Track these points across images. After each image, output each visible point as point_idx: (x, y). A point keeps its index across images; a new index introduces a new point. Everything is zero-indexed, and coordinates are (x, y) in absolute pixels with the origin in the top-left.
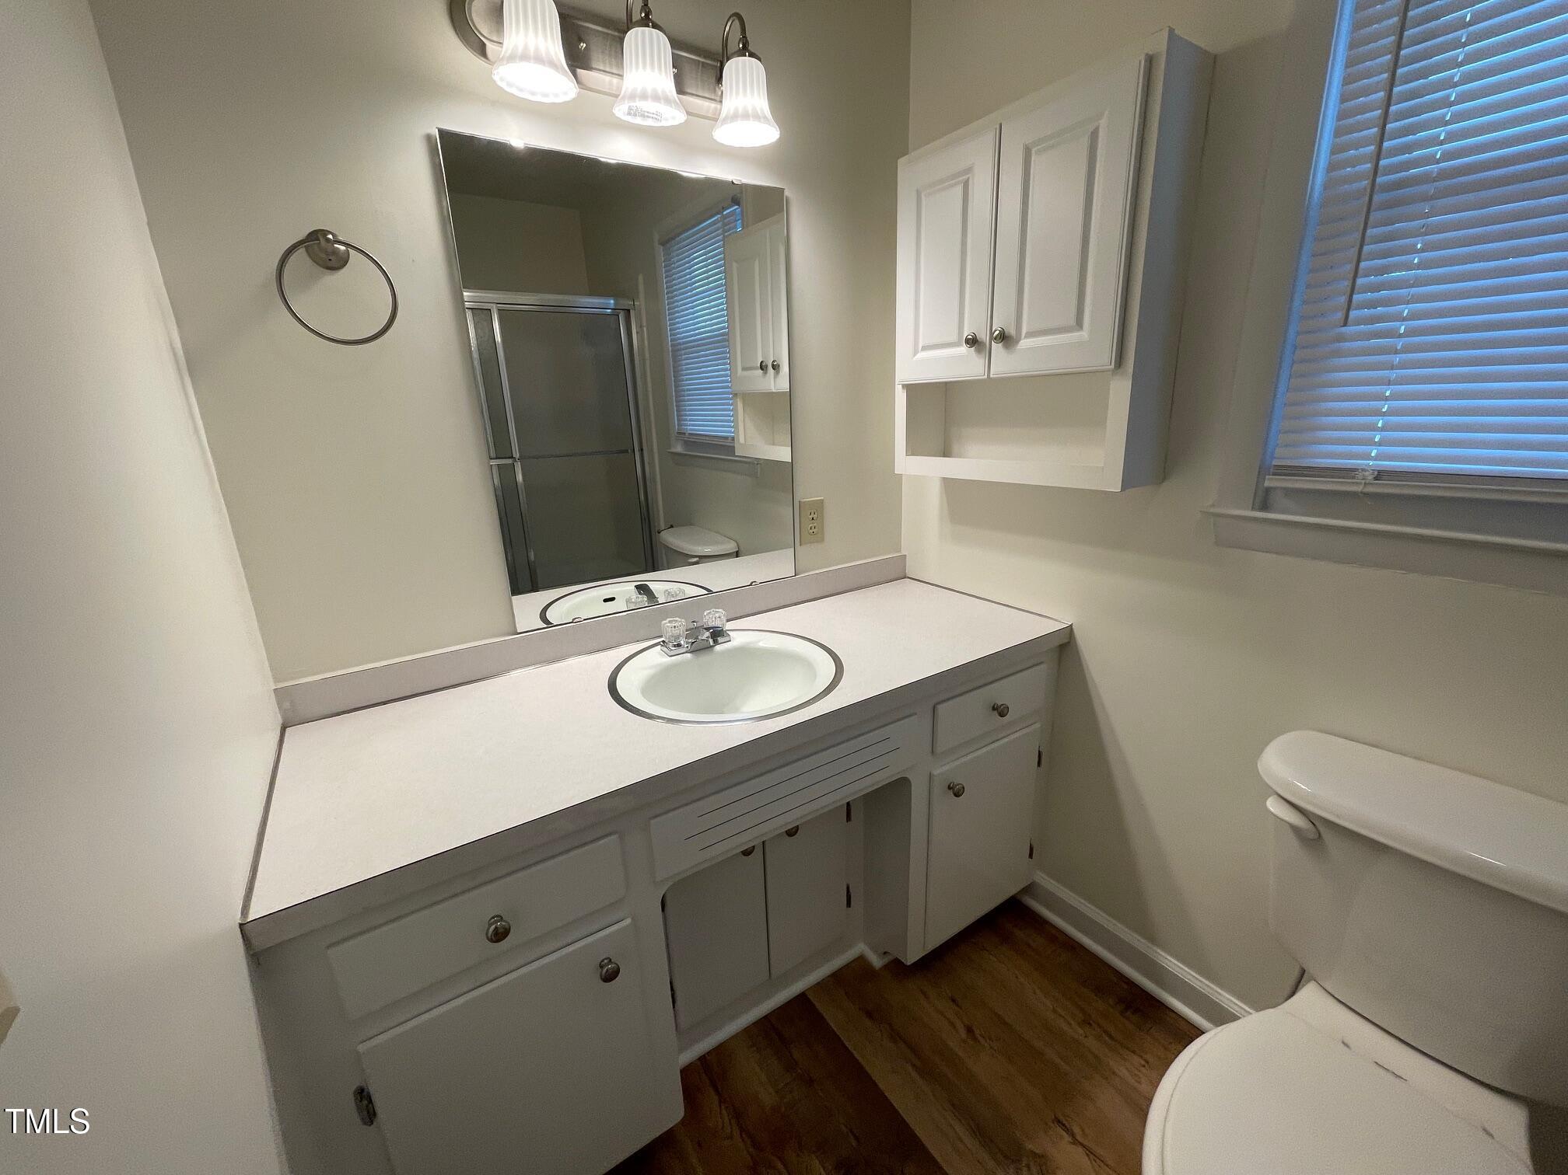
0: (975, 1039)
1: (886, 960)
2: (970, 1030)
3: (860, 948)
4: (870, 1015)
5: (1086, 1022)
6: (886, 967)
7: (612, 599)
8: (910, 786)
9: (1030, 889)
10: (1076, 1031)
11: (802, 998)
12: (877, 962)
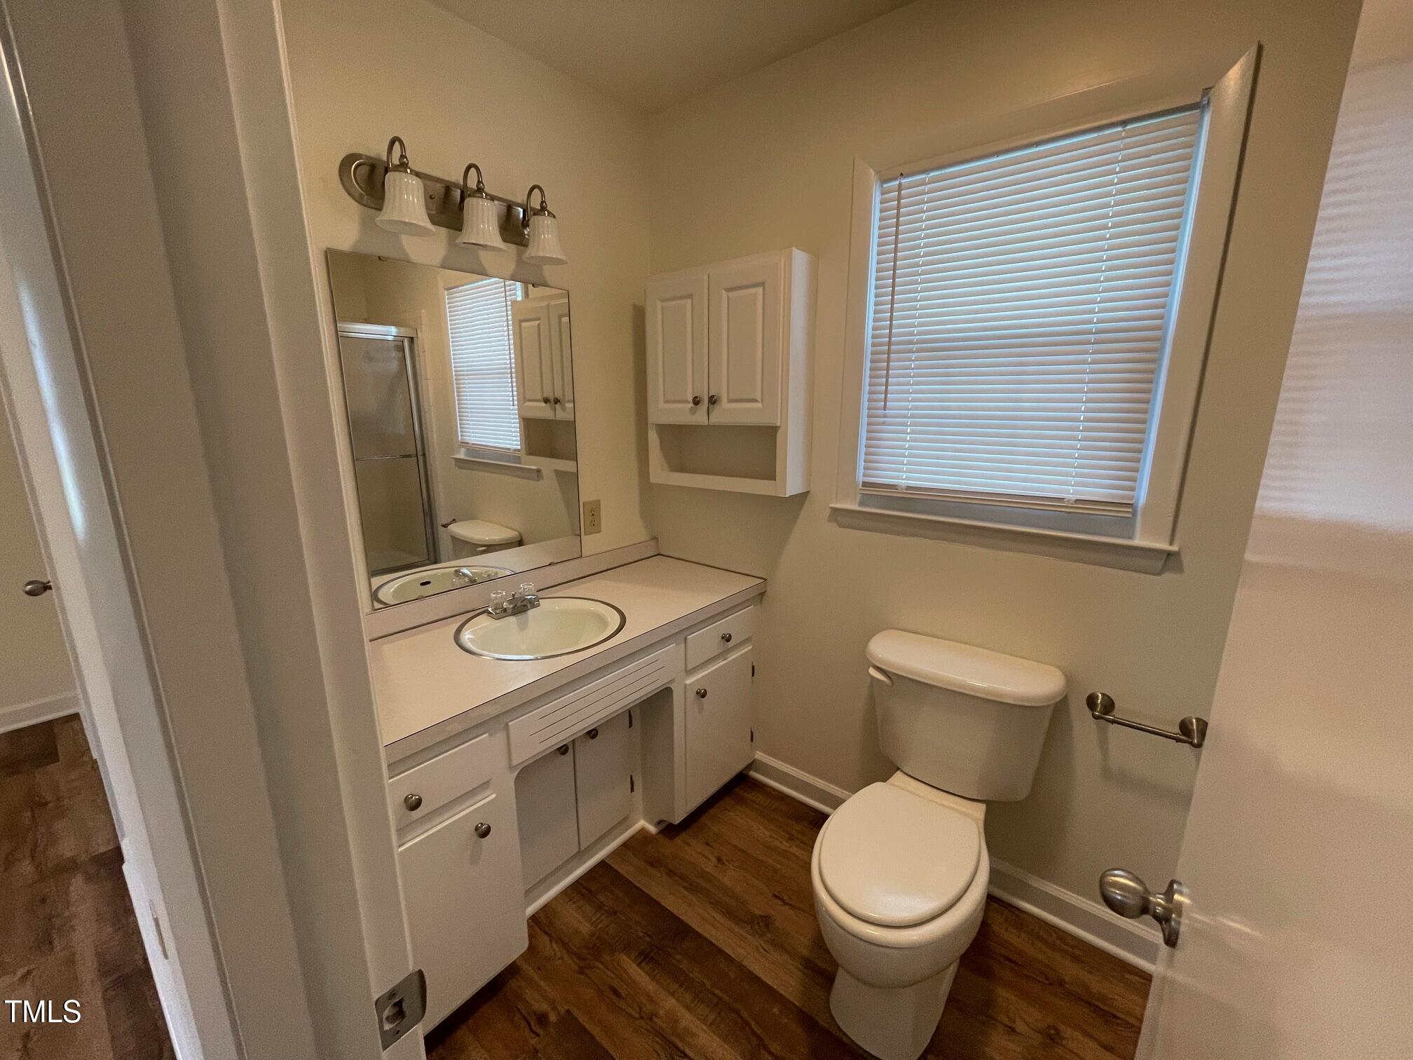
0: (723, 864)
1: (662, 826)
2: (719, 859)
3: (642, 823)
4: (651, 864)
5: (791, 839)
6: (661, 832)
7: (428, 583)
8: (672, 693)
9: (750, 766)
10: (785, 845)
11: (602, 864)
12: (652, 829)
